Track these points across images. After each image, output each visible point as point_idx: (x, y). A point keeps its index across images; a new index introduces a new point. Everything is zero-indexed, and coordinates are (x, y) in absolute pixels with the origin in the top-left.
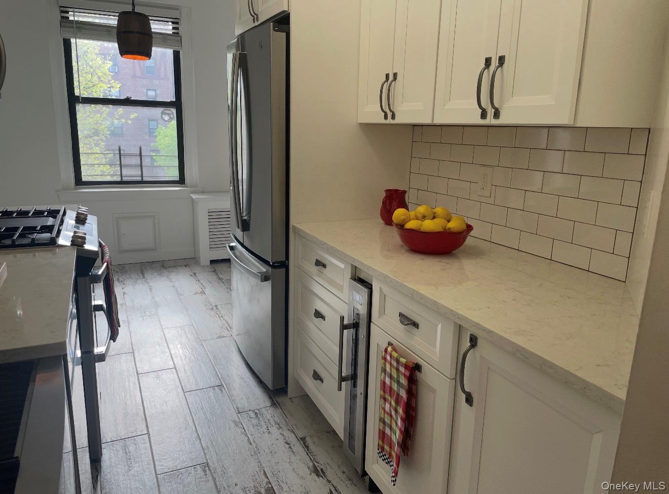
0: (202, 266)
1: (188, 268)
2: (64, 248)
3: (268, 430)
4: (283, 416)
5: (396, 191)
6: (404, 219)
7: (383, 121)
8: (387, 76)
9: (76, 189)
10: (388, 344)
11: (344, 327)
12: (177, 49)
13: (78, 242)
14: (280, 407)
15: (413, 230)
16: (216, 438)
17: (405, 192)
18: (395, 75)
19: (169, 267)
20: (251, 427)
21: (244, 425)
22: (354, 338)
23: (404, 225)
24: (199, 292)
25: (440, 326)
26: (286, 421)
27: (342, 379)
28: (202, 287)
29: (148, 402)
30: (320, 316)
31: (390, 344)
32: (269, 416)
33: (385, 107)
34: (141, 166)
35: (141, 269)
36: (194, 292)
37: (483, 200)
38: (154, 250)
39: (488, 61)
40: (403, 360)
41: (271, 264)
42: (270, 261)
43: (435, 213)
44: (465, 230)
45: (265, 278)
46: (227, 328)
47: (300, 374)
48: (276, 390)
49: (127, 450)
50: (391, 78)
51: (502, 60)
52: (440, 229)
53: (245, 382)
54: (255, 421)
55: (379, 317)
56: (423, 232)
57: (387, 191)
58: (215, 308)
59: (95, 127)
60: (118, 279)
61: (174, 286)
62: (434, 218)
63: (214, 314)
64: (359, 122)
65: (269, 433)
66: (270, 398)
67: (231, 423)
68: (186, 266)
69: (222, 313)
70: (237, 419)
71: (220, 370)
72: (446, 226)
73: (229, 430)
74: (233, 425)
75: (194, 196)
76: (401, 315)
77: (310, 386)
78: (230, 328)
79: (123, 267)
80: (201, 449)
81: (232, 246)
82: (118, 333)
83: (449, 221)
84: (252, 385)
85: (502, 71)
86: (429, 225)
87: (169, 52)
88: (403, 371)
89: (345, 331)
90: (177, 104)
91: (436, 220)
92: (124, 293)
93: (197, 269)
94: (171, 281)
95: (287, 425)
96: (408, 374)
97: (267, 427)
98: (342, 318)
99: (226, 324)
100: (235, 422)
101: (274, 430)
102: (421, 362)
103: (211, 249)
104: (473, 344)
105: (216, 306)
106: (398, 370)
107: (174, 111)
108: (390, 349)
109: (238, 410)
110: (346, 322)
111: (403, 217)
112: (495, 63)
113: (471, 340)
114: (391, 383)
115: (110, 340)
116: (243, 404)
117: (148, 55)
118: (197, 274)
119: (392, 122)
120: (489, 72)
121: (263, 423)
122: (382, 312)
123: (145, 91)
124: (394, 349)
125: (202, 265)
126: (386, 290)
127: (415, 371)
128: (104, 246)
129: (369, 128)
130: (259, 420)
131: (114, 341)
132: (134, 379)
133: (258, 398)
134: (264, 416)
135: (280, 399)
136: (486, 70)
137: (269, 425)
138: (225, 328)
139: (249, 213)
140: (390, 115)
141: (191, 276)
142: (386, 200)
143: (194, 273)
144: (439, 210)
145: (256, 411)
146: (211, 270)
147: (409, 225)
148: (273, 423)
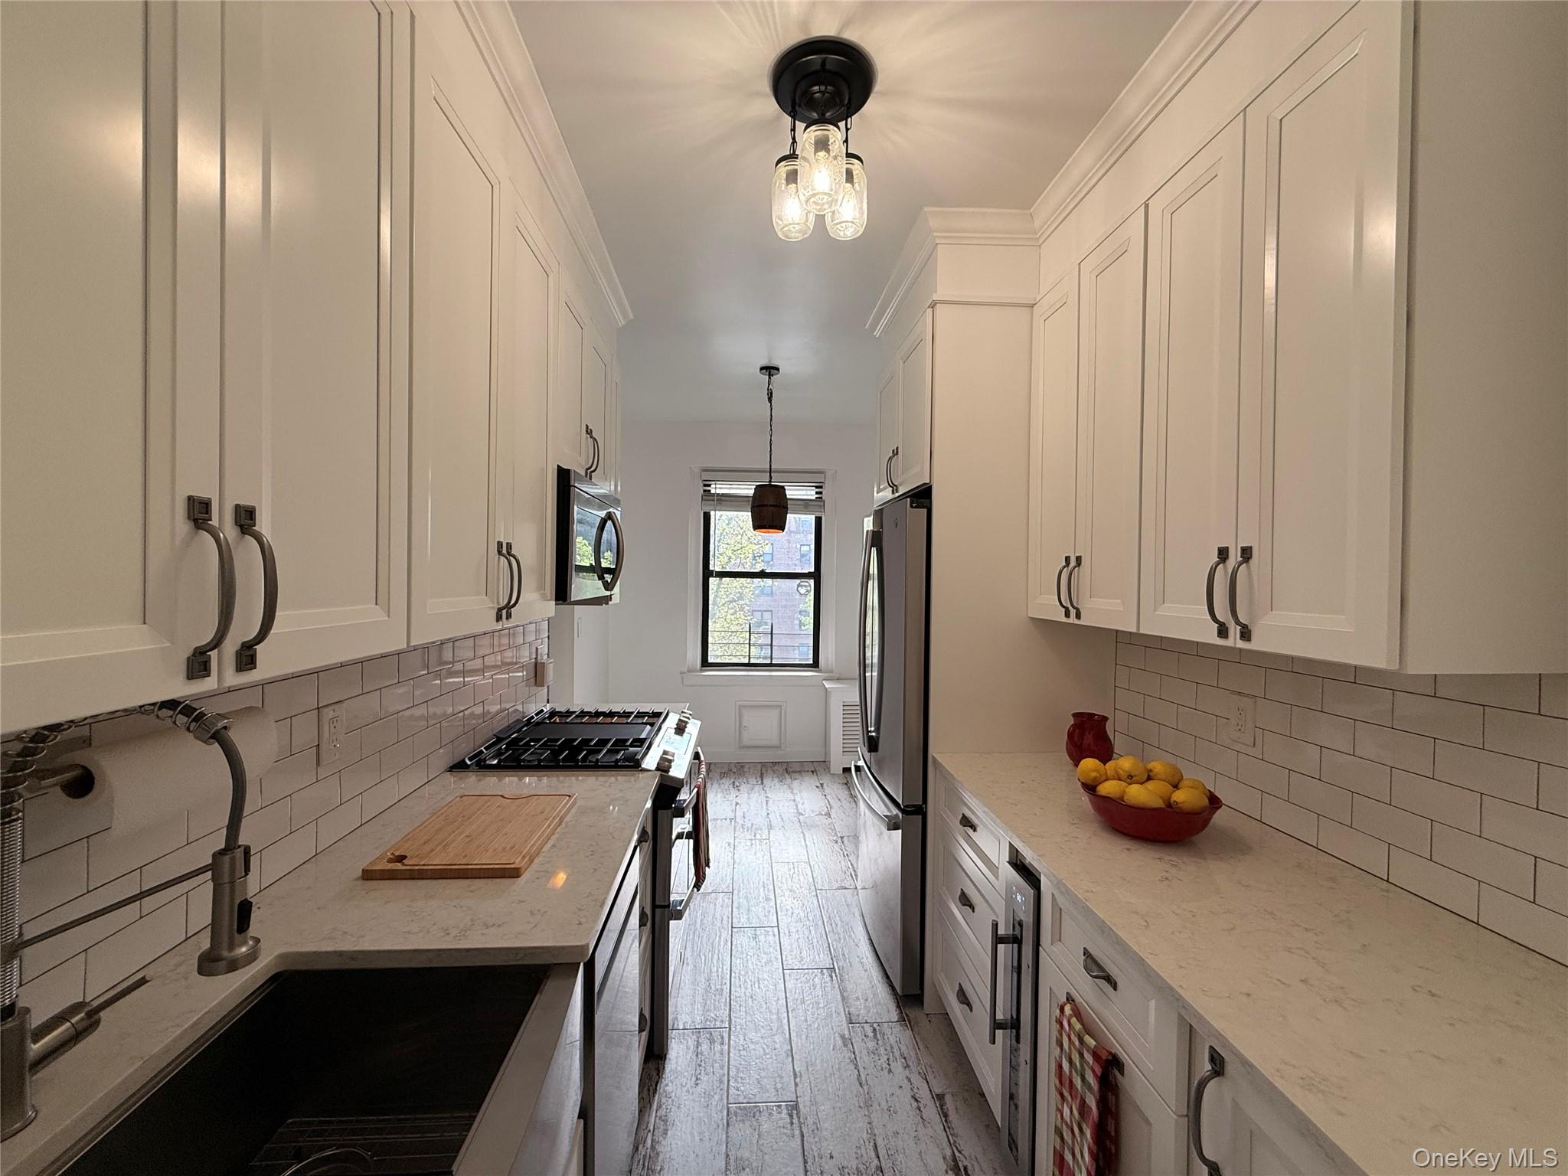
0: (833, 774)
1: (815, 777)
2: (646, 774)
3: (889, 1065)
4: (914, 1045)
5: (1091, 715)
6: (1096, 777)
7: (1065, 620)
8: (1067, 559)
9: (701, 671)
10: (1067, 999)
11: (998, 940)
12: (819, 514)
13: (664, 766)
14: (911, 1027)
15: (1110, 798)
16: (813, 1060)
17: (1105, 719)
18: (1079, 559)
19: (793, 772)
20: (865, 1052)
21: (856, 1050)
22: (1015, 964)
23: (1096, 787)
24: (823, 813)
25: (1153, 1004)
26: (917, 1054)
27: (996, 1025)
28: (829, 807)
29: (737, 975)
30: (969, 903)
31: (1070, 999)
32: (892, 1040)
33: (1066, 600)
34: (772, 646)
35: (761, 770)
36: (818, 813)
37: (1243, 749)
38: (777, 747)
39: (1223, 554)
40: (1091, 1042)
41: (902, 807)
42: (901, 803)
43: (1151, 771)
44: (1206, 807)
45: (893, 825)
46: (851, 875)
47: (940, 980)
48: (906, 996)
49: (699, 1048)
50: (1073, 563)
51: (1247, 553)
52: (1158, 803)
53: (866, 970)
54: (871, 1044)
55: (1052, 944)
56: (1130, 806)
57: (1076, 715)
58: (839, 840)
59: (740, 590)
60: (734, 782)
61: (794, 801)
62: (1149, 778)
63: (838, 849)
64: (1030, 615)
65: (890, 1071)
66: (898, 1007)
67: (838, 1039)
68: (812, 772)
69: (847, 849)
70: (846, 1033)
71: (834, 943)
72: (1170, 798)
73: (833, 1049)
74: (839, 1042)
75: (827, 685)
76: (1086, 952)
77: (956, 1009)
78: (856, 875)
79: (742, 766)
80: (792, 1074)
81: (859, 766)
82: (705, 878)
83: (1176, 786)
84: (875, 977)
85: (1249, 568)
86: (1138, 794)
87: (812, 518)
88: (1091, 1063)
89: (1000, 946)
90: (816, 575)
91: (1150, 785)
92: (737, 804)
93: (826, 780)
94: (792, 793)
95: (919, 1064)
96: (1098, 1070)
97: (888, 1060)
98: (995, 926)
99: (851, 867)
100: (842, 1037)
101: (898, 1067)
102: (1124, 1057)
103: (845, 753)
104: (1217, 1069)
105: (842, 838)
106: (1081, 1055)
107: (812, 582)
108: (1068, 1009)
109: (850, 1018)
110: (1001, 931)
111: (1094, 774)
112: (1234, 557)
113: (1212, 1060)
114: (1070, 1072)
115: (694, 887)
116: (859, 1008)
117: (781, 527)
118: (825, 786)
119: (1076, 622)
120: (1225, 569)
121: (882, 1050)
122: (1058, 937)
123: (799, 546)
124: (1077, 1013)
125: (832, 772)
126: (1062, 901)
127: (1113, 1069)
128: (702, 762)
129: (1044, 625)
130: (877, 1044)
131: (698, 890)
132: (726, 934)
133: (880, 1004)
134: (886, 1037)
135: (913, 1013)
136: (1221, 565)
137: (891, 1058)
138: (849, 874)
139: (877, 730)
140: (1073, 612)
141: (817, 787)
142: (1074, 731)
143: (822, 784)
144: (1157, 766)
145: (875, 1025)
146: (841, 782)
147: (1107, 788)
148: (897, 1054)
